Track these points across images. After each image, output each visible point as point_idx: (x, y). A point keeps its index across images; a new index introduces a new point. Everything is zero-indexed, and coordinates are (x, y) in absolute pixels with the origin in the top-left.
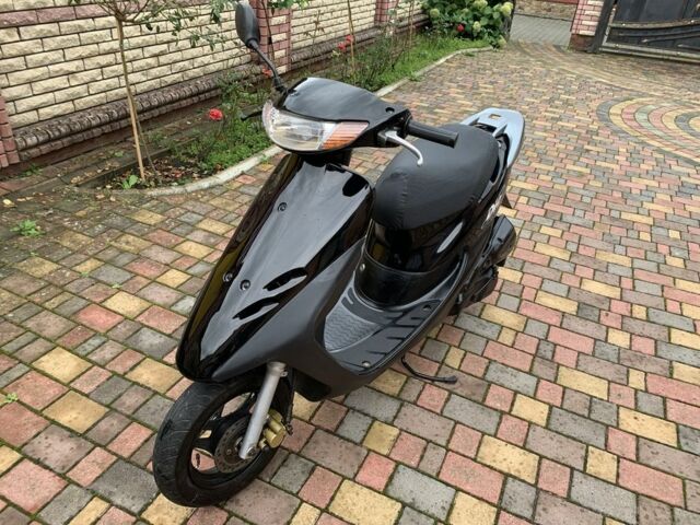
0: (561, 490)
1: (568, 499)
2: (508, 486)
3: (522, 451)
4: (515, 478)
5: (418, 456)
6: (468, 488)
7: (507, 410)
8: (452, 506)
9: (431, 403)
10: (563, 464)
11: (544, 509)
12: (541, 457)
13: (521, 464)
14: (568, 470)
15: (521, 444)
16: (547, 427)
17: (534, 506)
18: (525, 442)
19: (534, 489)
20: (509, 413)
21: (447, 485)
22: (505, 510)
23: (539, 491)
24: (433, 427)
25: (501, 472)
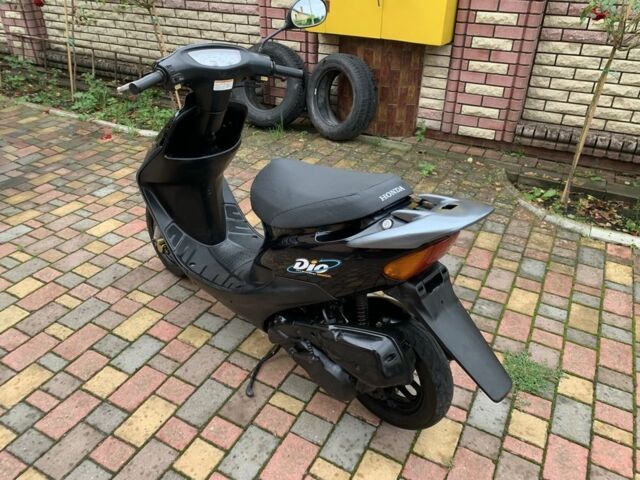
0: (97, 455)
1: (87, 457)
2: (120, 412)
3: (150, 434)
4: (125, 420)
5: (170, 355)
6: (129, 382)
7: (203, 434)
8: (120, 370)
9: (224, 373)
10: (122, 468)
11: (88, 434)
12: (138, 450)
13: (137, 429)
14: (115, 469)
15: (157, 435)
16: (171, 468)
17: (94, 427)
18: (160, 440)
19: (108, 431)
20: (198, 436)
21: (137, 370)
22: (101, 404)
23: (106, 436)
24: (197, 369)
25: (135, 410)
